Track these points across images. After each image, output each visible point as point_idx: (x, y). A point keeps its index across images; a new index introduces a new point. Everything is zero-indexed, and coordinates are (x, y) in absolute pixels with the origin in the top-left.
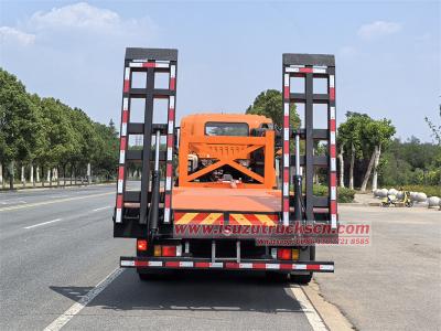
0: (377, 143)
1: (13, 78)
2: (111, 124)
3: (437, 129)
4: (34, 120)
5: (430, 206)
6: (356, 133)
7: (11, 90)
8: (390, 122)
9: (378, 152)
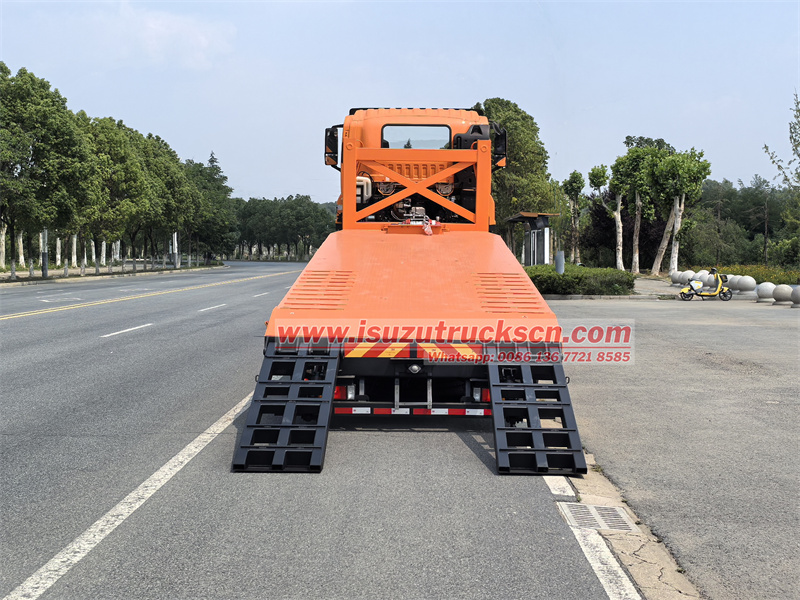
0: (678, 192)
1: (44, 85)
2: (212, 161)
3: (784, 165)
4: (82, 158)
5: (760, 298)
6: (643, 174)
7: (43, 106)
8: (701, 155)
9: (679, 208)
